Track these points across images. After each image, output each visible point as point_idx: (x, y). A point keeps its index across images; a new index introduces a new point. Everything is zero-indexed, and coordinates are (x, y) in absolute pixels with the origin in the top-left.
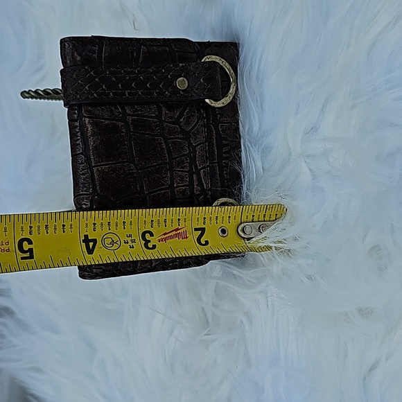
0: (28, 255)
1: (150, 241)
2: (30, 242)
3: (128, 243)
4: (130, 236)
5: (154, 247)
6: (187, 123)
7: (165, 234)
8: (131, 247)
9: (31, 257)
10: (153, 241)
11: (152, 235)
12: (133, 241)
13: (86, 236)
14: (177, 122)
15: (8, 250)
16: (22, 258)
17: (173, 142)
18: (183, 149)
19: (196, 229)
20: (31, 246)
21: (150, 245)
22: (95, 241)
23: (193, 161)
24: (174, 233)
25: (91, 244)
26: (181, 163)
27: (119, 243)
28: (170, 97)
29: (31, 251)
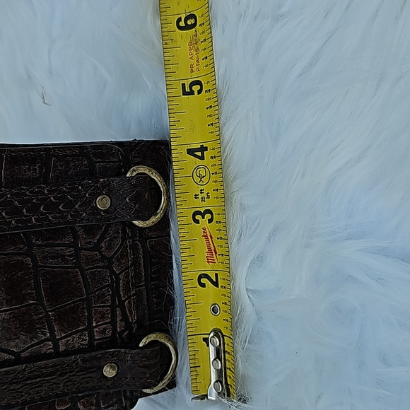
0: (187, 90)
1: (203, 218)
2: (199, 92)
3: (201, 193)
4: (208, 197)
5: (197, 222)
6: (109, 247)
7: (211, 236)
8: (196, 195)
9: (185, 93)
10: (204, 222)
11: (210, 221)
12: (203, 199)
13: (206, 149)
14: (97, 247)
15: (192, 71)
16: (183, 85)
17: (91, 273)
18: (103, 279)
19: (216, 275)
20: (196, 92)
21: (198, 217)
22: (202, 158)
23: (116, 293)
24: (213, 248)
25: (199, 154)
26: (101, 298)
27: (201, 183)
28: (88, 219)
29: (192, 93)
